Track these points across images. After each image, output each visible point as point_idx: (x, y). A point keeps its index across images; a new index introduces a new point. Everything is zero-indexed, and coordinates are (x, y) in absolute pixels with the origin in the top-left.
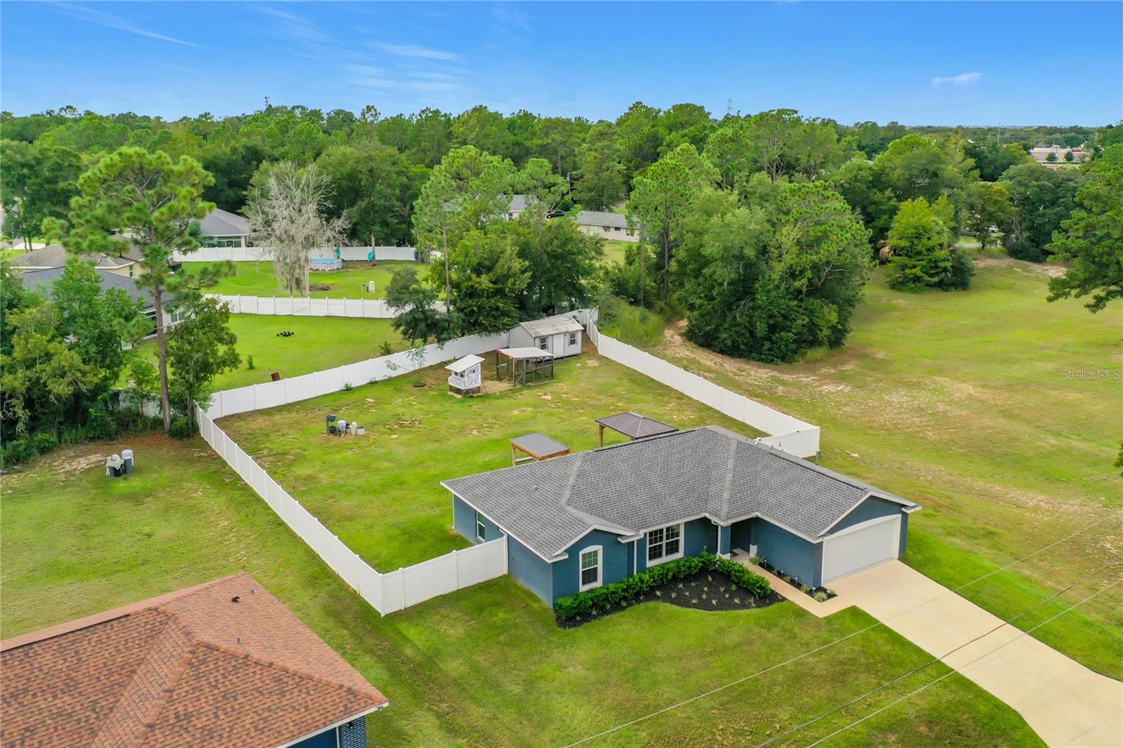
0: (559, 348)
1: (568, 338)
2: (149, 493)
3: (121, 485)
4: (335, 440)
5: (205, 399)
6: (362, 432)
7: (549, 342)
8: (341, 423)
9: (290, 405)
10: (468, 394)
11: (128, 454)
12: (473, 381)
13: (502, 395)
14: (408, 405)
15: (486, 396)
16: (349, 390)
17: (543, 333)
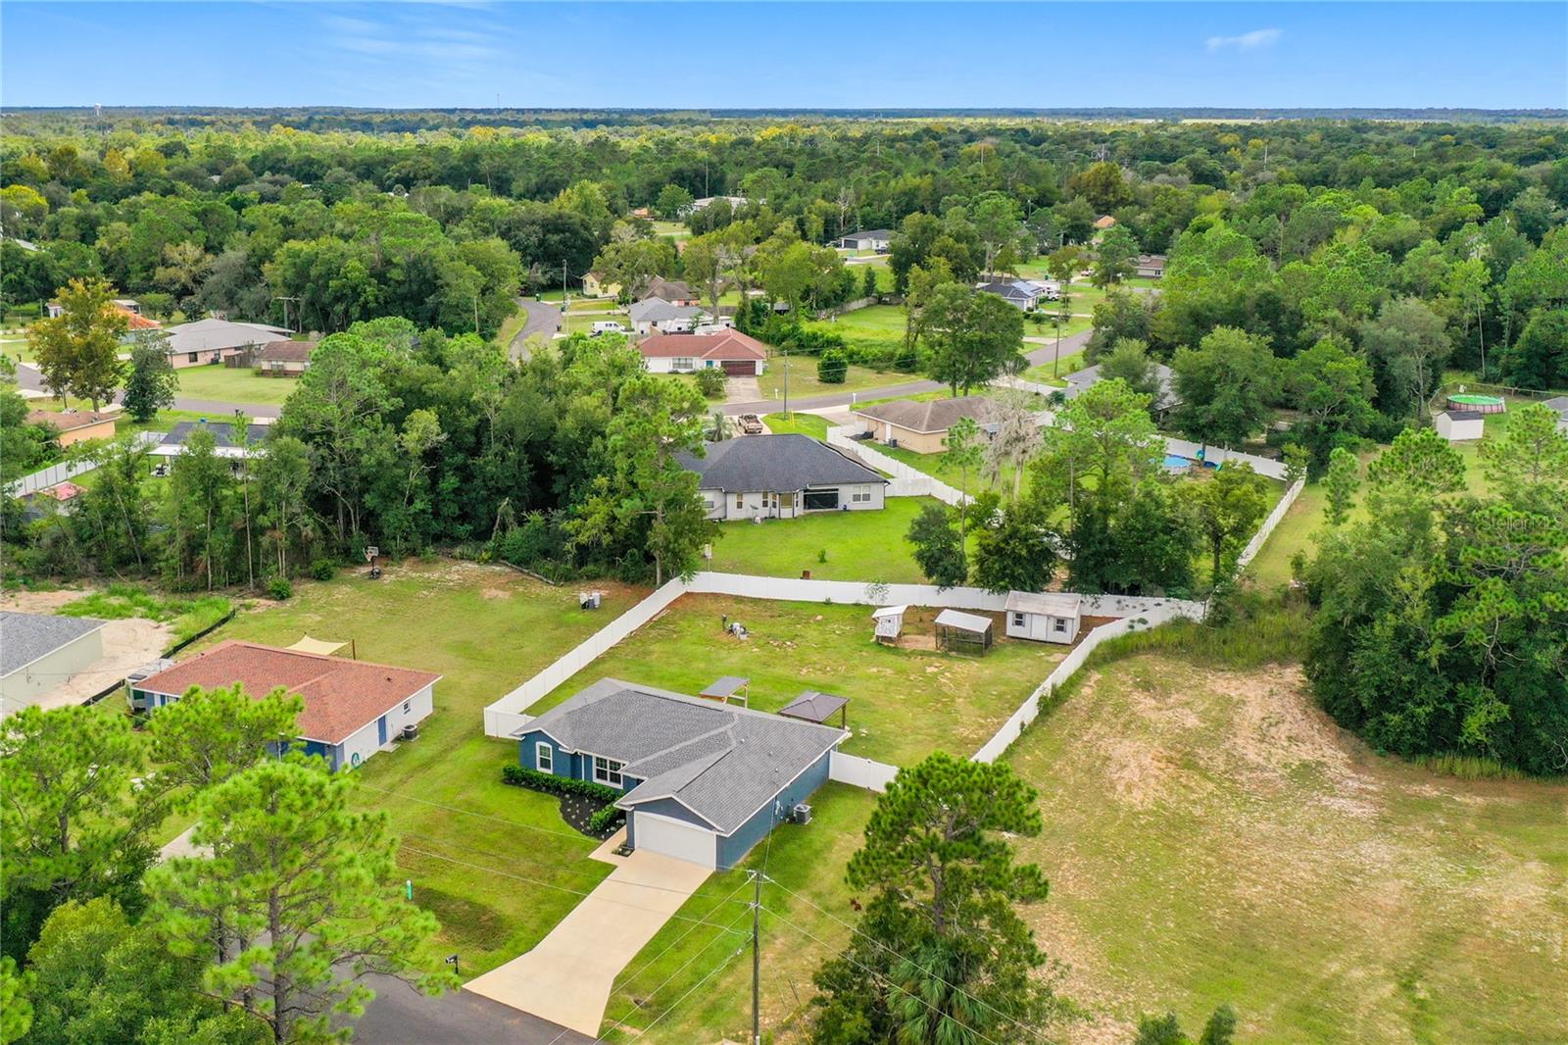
0: (1039, 630)
1: (1053, 623)
7: (1027, 619)
8: (736, 625)
12: (893, 632)
16: (828, 603)
17: (1020, 608)
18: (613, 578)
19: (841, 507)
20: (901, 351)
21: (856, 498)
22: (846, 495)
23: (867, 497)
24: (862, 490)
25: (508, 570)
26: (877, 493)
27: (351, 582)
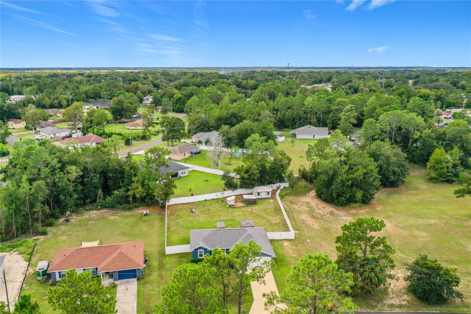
0: (263, 195)
1: (267, 193)
2: (148, 221)
3: (145, 218)
4: (191, 214)
5: (169, 200)
6: (198, 213)
7: (260, 194)
8: (194, 210)
9: (190, 203)
10: (230, 206)
11: (148, 211)
12: (233, 203)
13: (240, 208)
14: (214, 207)
15: (235, 207)
16: (206, 200)
17: (259, 191)
18: (143, 206)
19: (179, 176)
20: (142, 135)
21: (182, 173)
22: (180, 173)
23: (185, 173)
24: (183, 171)
25: (108, 210)
26: (187, 171)
27: (61, 224)
